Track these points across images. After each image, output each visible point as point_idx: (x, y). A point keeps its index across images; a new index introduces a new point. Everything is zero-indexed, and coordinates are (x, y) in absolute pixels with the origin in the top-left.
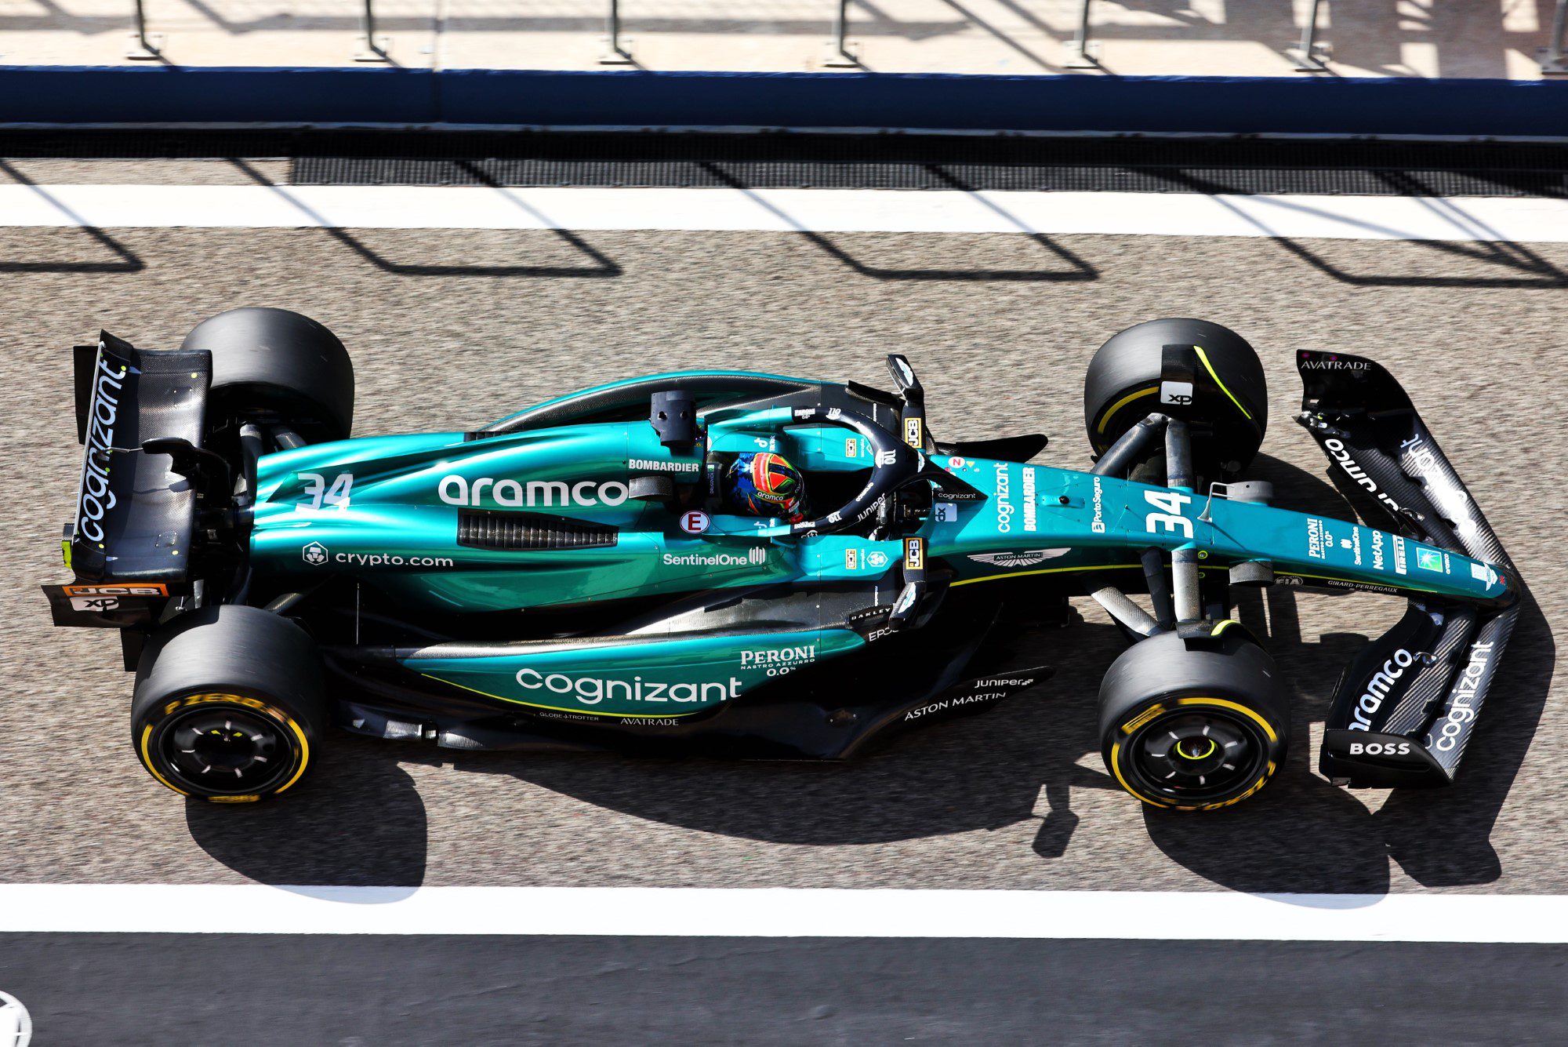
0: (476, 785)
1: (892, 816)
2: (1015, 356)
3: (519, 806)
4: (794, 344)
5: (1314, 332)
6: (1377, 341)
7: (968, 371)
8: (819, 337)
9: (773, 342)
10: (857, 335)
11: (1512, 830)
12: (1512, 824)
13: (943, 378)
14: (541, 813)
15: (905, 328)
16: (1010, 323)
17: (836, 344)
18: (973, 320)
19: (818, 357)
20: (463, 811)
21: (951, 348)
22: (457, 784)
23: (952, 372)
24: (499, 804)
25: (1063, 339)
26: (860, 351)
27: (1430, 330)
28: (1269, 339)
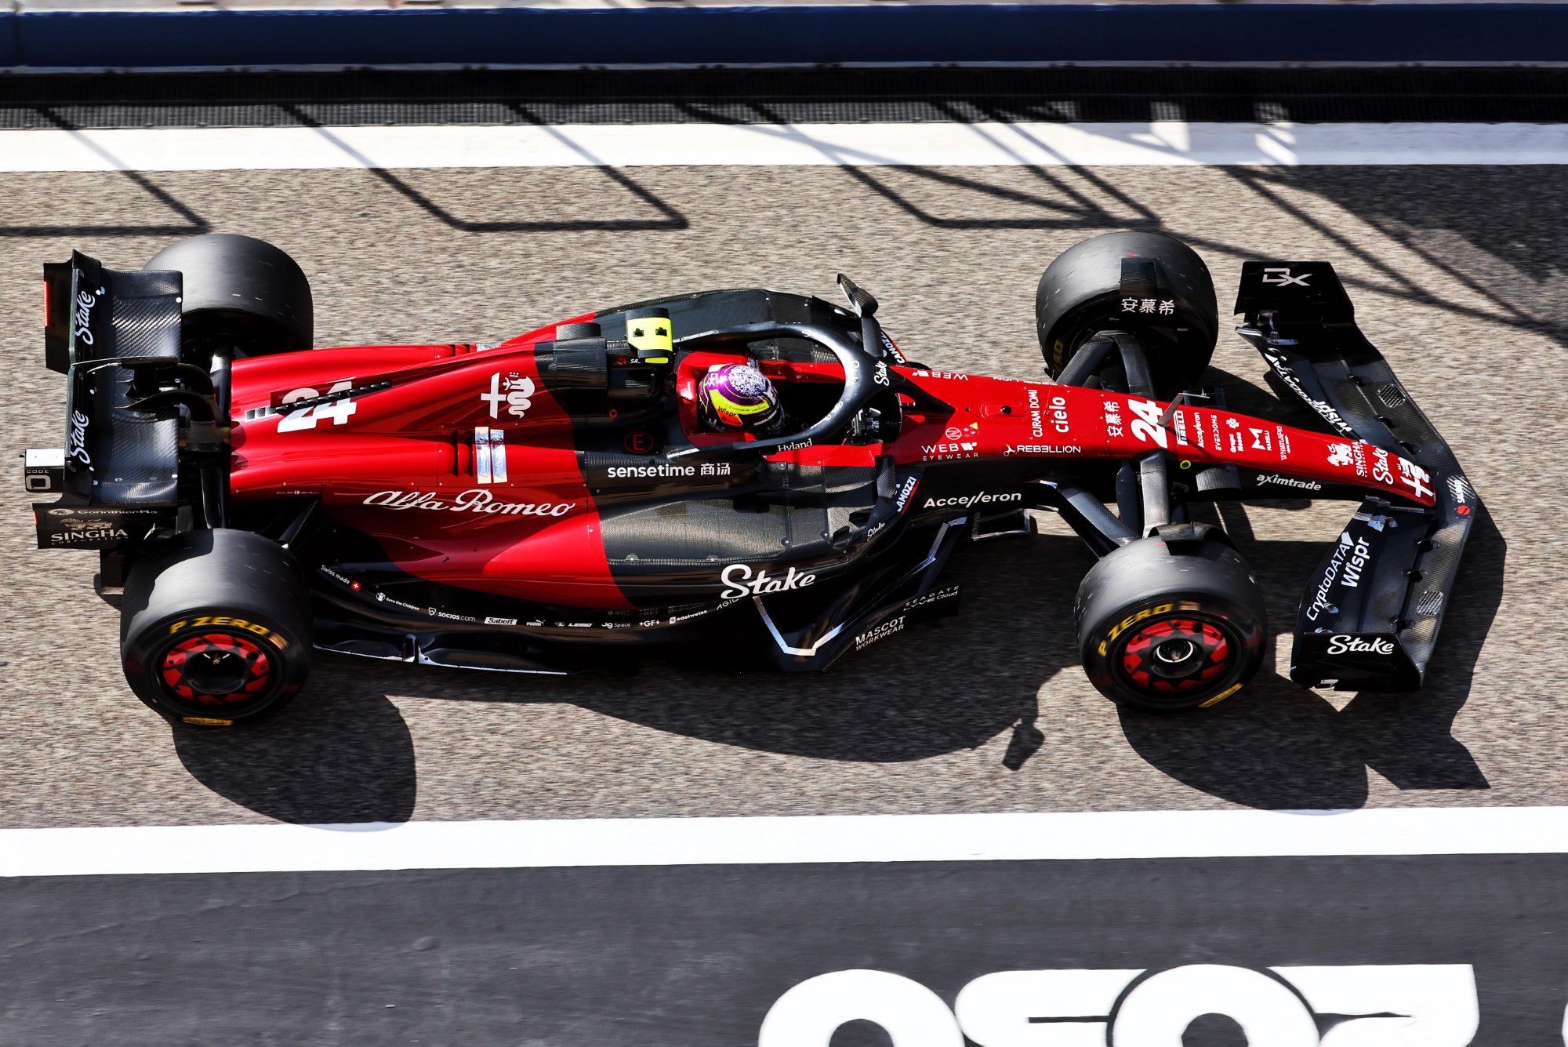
0: (75, 726)
1: (489, 748)
2: (603, 289)
3: (117, 747)
4: (384, 280)
5: (900, 259)
6: (962, 267)
7: (556, 304)
8: (406, 273)
9: (363, 279)
10: (445, 270)
11: (1106, 747)
12: (1106, 742)
13: (531, 312)
14: (140, 753)
15: (493, 263)
16: (597, 256)
17: (425, 280)
18: (560, 253)
19: (407, 293)
20: (61, 753)
21: (539, 281)
22: (55, 726)
23: (540, 305)
24: (97, 745)
25: (650, 271)
26: (449, 287)
27: (1015, 254)
28: (854, 267)
